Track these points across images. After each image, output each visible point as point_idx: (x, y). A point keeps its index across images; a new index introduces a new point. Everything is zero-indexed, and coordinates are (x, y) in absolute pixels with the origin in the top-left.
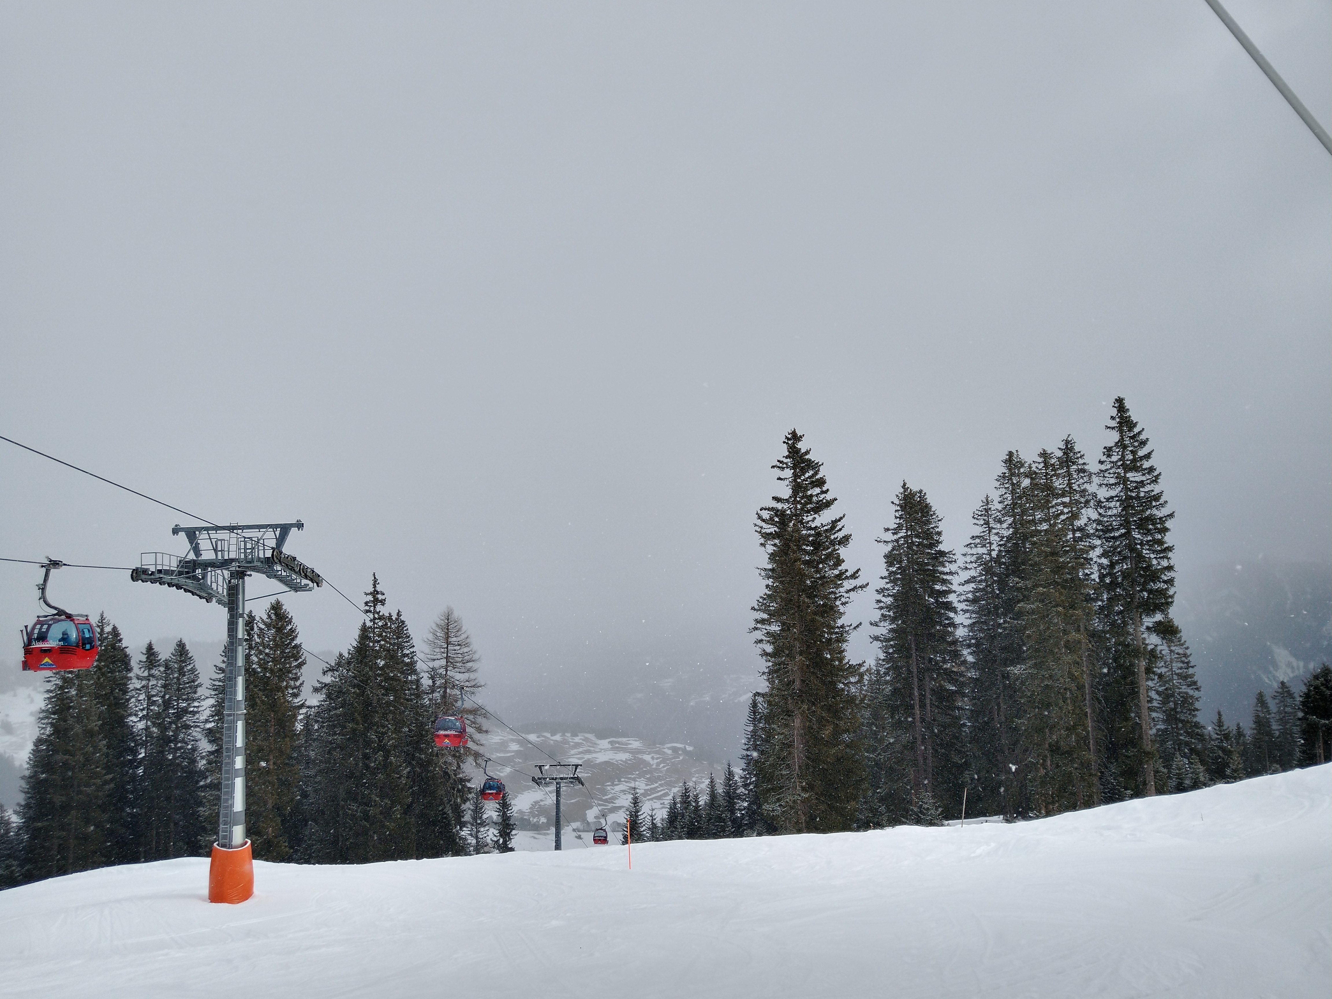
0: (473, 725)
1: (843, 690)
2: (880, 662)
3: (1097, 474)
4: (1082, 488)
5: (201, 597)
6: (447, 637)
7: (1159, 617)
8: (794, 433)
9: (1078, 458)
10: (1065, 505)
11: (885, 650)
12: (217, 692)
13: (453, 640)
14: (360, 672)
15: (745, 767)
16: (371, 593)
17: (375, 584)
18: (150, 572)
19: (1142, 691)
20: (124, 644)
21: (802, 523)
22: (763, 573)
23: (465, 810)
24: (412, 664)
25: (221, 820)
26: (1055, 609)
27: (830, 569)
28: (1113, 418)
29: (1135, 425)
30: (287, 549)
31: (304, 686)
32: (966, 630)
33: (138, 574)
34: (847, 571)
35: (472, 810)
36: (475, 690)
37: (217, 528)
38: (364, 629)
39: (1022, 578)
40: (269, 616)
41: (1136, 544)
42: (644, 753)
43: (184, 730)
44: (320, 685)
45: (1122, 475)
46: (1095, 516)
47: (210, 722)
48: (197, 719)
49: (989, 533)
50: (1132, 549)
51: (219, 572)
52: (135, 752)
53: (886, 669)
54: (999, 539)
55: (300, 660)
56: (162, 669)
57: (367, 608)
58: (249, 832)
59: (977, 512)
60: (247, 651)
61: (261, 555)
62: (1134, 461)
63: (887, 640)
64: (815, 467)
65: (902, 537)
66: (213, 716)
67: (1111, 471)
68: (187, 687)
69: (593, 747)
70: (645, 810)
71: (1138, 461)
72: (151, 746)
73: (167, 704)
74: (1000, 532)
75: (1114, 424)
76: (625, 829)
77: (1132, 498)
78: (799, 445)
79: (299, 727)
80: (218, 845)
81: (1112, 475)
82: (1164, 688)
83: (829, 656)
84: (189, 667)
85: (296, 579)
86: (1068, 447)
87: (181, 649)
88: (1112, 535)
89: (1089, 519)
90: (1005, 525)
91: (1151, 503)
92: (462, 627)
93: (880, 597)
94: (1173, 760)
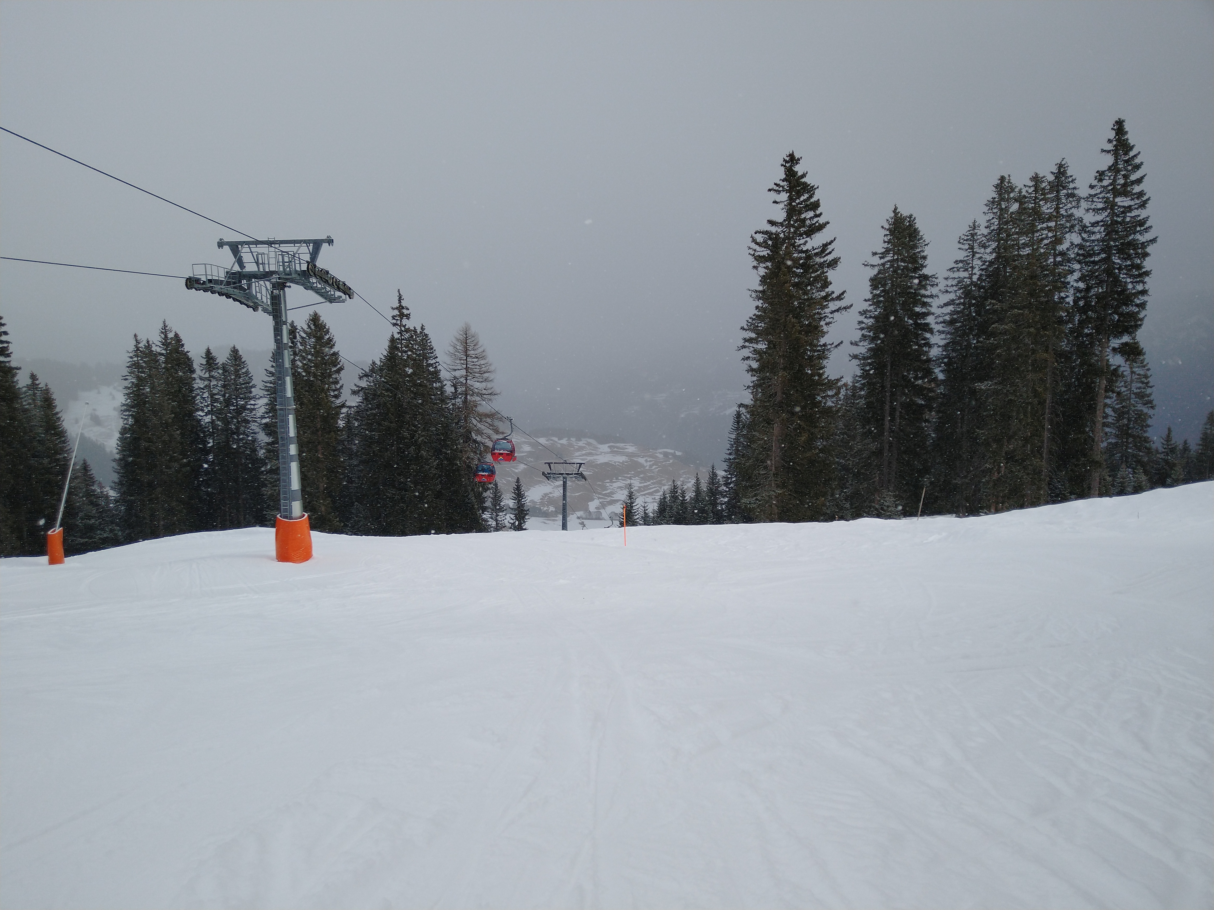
0: (491, 428)
1: (820, 402)
2: (857, 378)
3: (1086, 199)
4: (1069, 213)
5: (248, 306)
6: (466, 351)
7: (1126, 339)
8: (792, 156)
9: (1069, 182)
10: (1049, 229)
11: (862, 367)
12: (269, 393)
13: (471, 353)
14: (390, 378)
15: (726, 469)
16: (397, 308)
17: (400, 299)
18: (202, 282)
19: (1100, 406)
20: (186, 348)
21: (794, 247)
22: (754, 295)
23: (486, 497)
24: (436, 373)
25: (282, 496)
26: (1027, 330)
27: (818, 291)
28: (1110, 141)
29: (1132, 148)
30: (321, 263)
31: (343, 388)
32: (940, 349)
33: (192, 283)
34: (833, 292)
35: (492, 498)
36: (492, 397)
37: (257, 243)
38: (393, 340)
39: (1000, 301)
40: (309, 327)
41: (1115, 268)
42: (639, 456)
43: (244, 424)
44: (357, 388)
45: (1111, 199)
46: (1077, 240)
47: (266, 418)
48: (254, 415)
49: (973, 257)
50: (1109, 272)
51: (262, 283)
52: (205, 443)
53: (862, 384)
54: (981, 264)
55: (339, 366)
56: (220, 371)
57: (394, 321)
58: (305, 508)
59: (963, 237)
60: (292, 357)
61: (298, 269)
62: (1125, 185)
63: (864, 358)
64: (809, 189)
65: (888, 261)
66: (267, 413)
67: (1101, 196)
68: (243, 388)
69: (595, 451)
70: (639, 503)
71: (1129, 185)
72: (217, 436)
73: (228, 402)
74: (983, 256)
75: (1110, 147)
76: (621, 517)
77: (1117, 222)
78: (797, 168)
79: (341, 423)
80: (281, 516)
81: (1100, 200)
82: (1119, 406)
83: (809, 372)
84: (244, 371)
85: (330, 291)
86: (1061, 171)
87: (235, 354)
88: (1092, 259)
89: (1072, 244)
90: (988, 250)
91: (1136, 229)
92: (478, 342)
93: (862, 318)
94: (1119, 470)
